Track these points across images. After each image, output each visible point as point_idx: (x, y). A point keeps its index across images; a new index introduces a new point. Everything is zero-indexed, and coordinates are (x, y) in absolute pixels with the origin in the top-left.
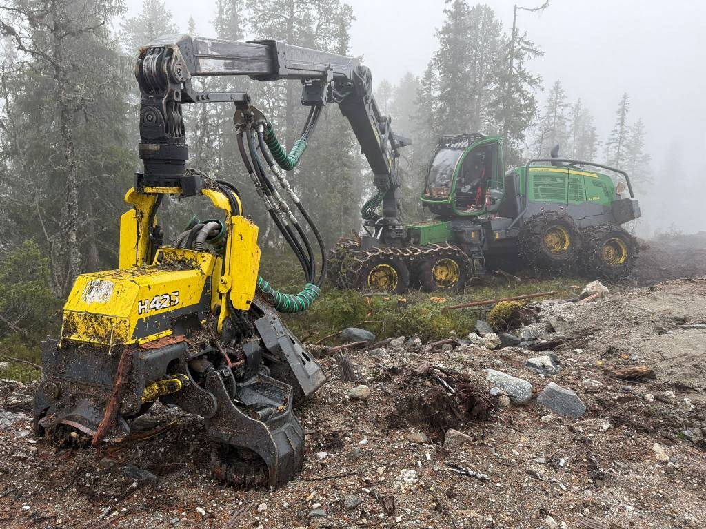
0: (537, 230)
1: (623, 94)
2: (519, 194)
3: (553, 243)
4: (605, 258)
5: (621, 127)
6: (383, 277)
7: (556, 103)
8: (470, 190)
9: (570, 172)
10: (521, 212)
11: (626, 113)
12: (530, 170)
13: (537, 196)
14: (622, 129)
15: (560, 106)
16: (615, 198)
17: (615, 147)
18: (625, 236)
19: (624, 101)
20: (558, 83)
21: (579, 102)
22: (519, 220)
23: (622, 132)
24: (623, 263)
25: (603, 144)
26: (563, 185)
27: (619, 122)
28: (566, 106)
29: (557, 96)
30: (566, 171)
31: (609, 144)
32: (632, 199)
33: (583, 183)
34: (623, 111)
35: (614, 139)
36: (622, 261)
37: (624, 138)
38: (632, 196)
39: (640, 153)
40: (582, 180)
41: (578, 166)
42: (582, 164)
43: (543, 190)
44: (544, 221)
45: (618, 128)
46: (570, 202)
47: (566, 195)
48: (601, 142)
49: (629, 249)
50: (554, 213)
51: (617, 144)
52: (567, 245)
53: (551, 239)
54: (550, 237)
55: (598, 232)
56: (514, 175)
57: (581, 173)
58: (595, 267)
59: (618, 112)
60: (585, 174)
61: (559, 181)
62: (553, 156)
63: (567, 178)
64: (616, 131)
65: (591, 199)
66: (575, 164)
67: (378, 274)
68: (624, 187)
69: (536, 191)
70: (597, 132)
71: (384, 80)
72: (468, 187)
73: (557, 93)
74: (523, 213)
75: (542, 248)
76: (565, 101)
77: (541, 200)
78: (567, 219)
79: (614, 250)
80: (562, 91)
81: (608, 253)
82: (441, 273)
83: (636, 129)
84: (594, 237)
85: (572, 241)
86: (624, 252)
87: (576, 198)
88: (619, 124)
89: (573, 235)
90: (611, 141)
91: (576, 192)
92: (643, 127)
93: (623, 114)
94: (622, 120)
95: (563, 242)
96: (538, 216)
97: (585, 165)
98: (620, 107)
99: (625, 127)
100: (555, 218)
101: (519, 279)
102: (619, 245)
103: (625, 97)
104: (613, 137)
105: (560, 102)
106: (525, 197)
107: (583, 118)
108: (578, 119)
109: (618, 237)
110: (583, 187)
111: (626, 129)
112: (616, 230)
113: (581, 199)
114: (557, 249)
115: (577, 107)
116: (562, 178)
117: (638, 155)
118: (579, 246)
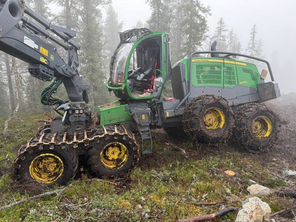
0: (196, 112)
1: (254, 25)
2: (185, 80)
3: (211, 122)
4: (254, 132)
5: (253, 41)
6: (51, 163)
7: (221, 29)
8: (144, 78)
9: (225, 61)
10: (187, 94)
11: (255, 34)
12: (193, 61)
13: (199, 82)
14: (253, 42)
15: (223, 31)
16: (260, 82)
17: (250, 51)
18: (270, 114)
19: (254, 28)
20: (221, 19)
21: (232, 30)
22: (185, 101)
23: (253, 44)
24: (269, 137)
25: (244, 50)
26: (220, 72)
27: (252, 38)
28: (226, 30)
29: (221, 26)
30: (222, 61)
31: (246, 50)
32: (273, 82)
33: (235, 71)
34: (254, 33)
35: (249, 47)
36: (268, 134)
37: (254, 47)
38: (273, 80)
39: (261, 55)
40: (235, 68)
41: (231, 57)
42: (235, 55)
43: (204, 77)
44: (202, 104)
45: (251, 42)
46: (226, 85)
47: (222, 80)
48: (243, 49)
49: (274, 125)
50: (211, 97)
51: (251, 50)
52: (223, 123)
53: (210, 118)
54: (208, 117)
55: (248, 111)
56: (181, 66)
57: (234, 63)
58: (246, 141)
59: (251, 34)
60: (237, 63)
61: (216, 69)
62: (212, 50)
63: (223, 67)
64: (251, 43)
65: (241, 83)
66: (229, 56)
67: (47, 161)
68: (267, 72)
69: (198, 77)
70: (241, 44)
71: (139, 21)
72: (142, 75)
73: (221, 24)
74: (188, 95)
75: (200, 128)
76: (225, 28)
77: (203, 84)
78: (222, 102)
79: (261, 125)
80: (224, 23)
81: (256, 127)
82: (113, 153)
83: (259, 43)
84: (245, 116)
85: (226, 120)
86: (269, 127)
87: (230, 82)
88: (251, 40)
89: (227, 115)
90: (248, 48)
91: (230, 78)
92: (262, 42)
93: (254, 35)
94: (253, 37)
95: (219, 120)
96: (198, 99)
97: (237, 56)
98: (252, 31)
99: (254, 41)
100: (212, 101)
101: (184, 152)
102: (265, 121)
103: (255, 26)
104: (249, 46)
105: (222, 29)
106: (189, 82)
107: (234, 38)
108: (231, 38)
109: (264, 115)
110: (235, 73)
111: (255, 42)
112: (263, 109)
113: (234, 83)
114: (215, 127)
115: (231, 33)
116: (219, 67)
117: (260, 56)
118: (232, 124)
